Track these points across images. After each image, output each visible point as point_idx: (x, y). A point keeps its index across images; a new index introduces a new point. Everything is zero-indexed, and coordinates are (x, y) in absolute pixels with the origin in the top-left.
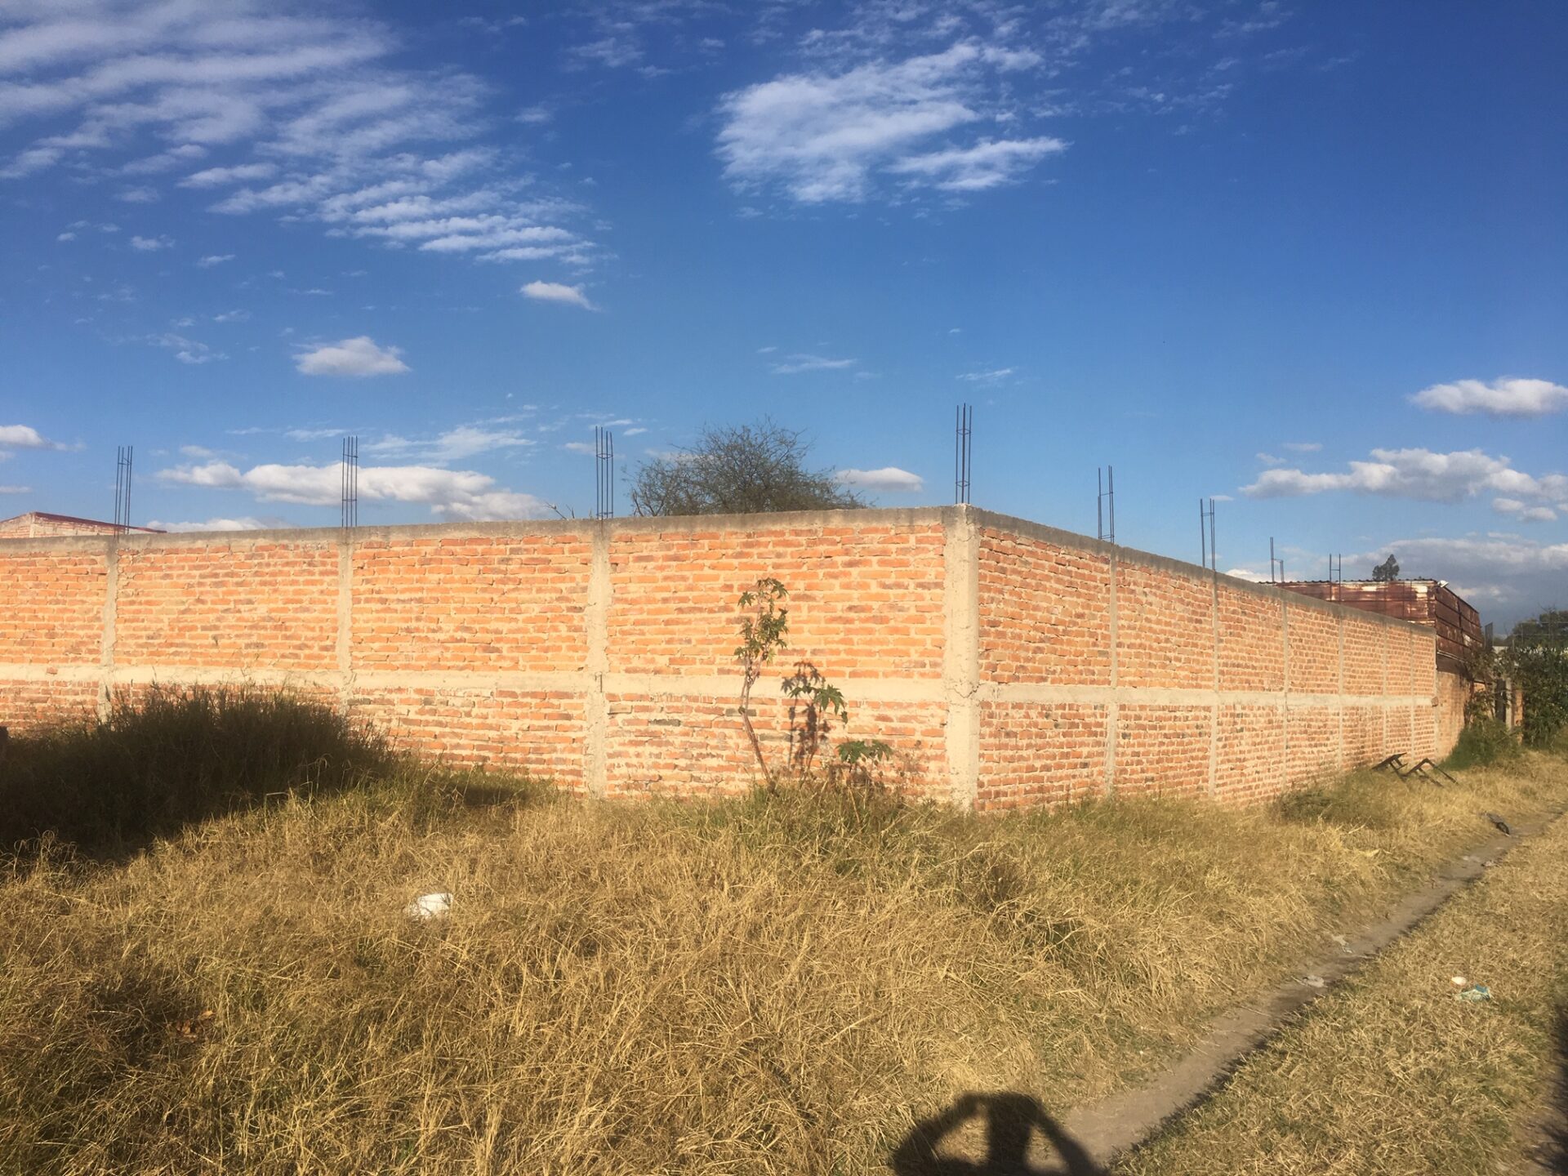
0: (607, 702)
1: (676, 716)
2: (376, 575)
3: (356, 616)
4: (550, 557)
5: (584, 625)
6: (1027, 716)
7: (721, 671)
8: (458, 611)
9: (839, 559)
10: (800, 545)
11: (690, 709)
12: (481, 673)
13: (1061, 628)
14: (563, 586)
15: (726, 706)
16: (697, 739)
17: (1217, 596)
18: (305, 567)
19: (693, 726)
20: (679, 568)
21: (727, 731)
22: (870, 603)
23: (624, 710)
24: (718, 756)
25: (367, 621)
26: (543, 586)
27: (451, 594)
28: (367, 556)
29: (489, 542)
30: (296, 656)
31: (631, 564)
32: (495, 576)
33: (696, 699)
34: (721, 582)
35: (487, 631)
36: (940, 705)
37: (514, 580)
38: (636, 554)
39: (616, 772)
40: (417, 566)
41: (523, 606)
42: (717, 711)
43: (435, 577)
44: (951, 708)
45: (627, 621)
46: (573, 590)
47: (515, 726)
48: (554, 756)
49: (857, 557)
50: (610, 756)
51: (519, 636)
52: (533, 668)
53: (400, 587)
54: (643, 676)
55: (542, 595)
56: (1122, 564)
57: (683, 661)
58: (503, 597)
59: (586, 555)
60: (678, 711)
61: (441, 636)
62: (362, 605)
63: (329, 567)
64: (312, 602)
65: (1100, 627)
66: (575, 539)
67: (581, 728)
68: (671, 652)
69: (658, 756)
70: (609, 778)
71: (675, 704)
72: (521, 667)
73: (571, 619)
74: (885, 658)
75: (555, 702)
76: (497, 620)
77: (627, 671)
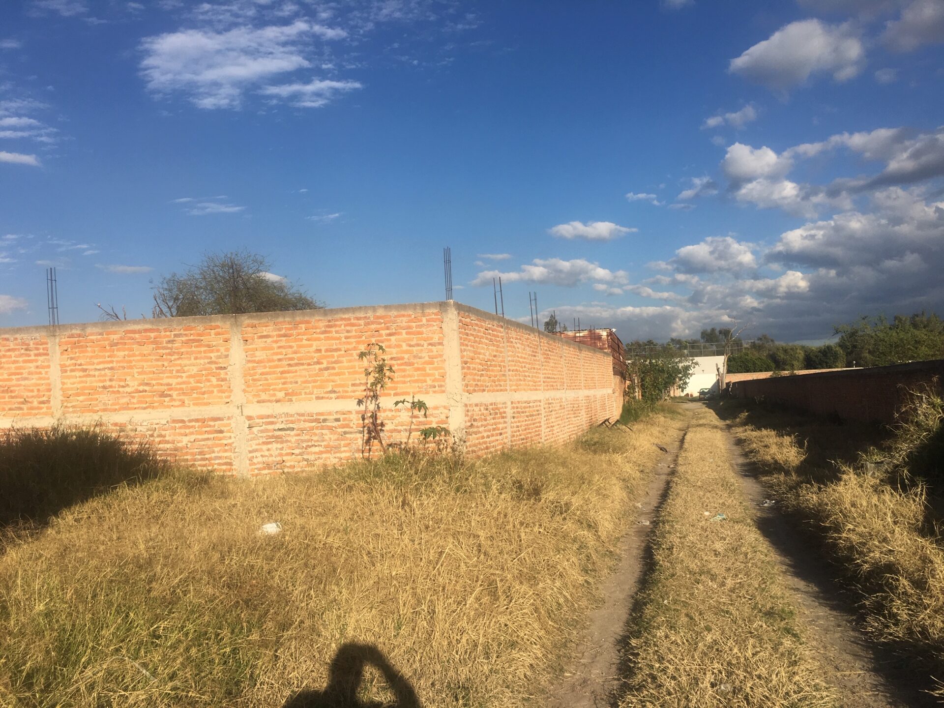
0: (246, 421)
1: (291, 426)
2: (77, 355)
3: (65, 381)
4: (202, 338)
5: (228, 377)
6: (480, 410)
7: (318, 398)
8: (139, 373)
9: (384, 332)
10: (360, 325)
11: (299, 420)
12: (159, 410)
13: (489, 363)
14: (212, 355)
15: (322, 418)
16: (305, 437)
17: (540, 342)
18: (23, 351)
19: (302, 430)
20: (287, 341)
21: (323, 431)
22: (402, 355)
23: (258, 425)
24: (319, 446)
25: (74, 384)
26: (199, 355)
27: (134, 363)
28: (70, 343)
29: (158, 330)
30: (21, 409)
31: (256, 340)
32: (164, 351)
33: (303, 415)
34: (314, 348)
35: (162, 384)
36: (445, 407)
37: (178, 353)
38: (259, 334)
39: (255, 461)
40: (108, 348)
41: (186, 369)
42: (317, 421)
43: (122, 353)
44: (451, 409)
45: (256, 373)
46: (219, 357)
47: (185, 440)
48: (213, 455)
49: (394, 331)
50: (250, 452)
51: (184, 386)
52: (194, 404)
53: (96, 361)
54: (269, 404)
55: (198, 361)
56: (507, 328)
57: (293, 394)
58: (171, 364)
59: (226, 336)
60: (292, 422)
61: (128, 389)
62: (68, 373)
63: (41, 351)
64: (30, 373)
65: (502, 362)
66: (218, 327)
67: (230, 437)
68: (286, 389)
69: (282, 449)
70: (250, 465)
71: (290, 419)
72: (186, 405)
73: (219, 374)
74: (413, 384)
75: (212, 423)
76: (167, 377)
77: (258, 402)
